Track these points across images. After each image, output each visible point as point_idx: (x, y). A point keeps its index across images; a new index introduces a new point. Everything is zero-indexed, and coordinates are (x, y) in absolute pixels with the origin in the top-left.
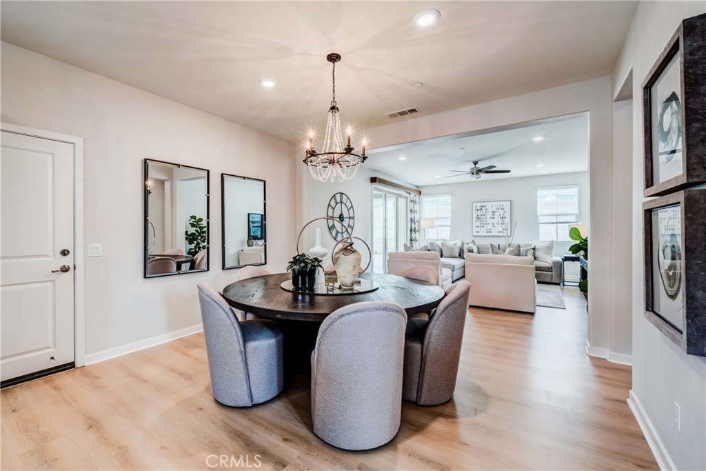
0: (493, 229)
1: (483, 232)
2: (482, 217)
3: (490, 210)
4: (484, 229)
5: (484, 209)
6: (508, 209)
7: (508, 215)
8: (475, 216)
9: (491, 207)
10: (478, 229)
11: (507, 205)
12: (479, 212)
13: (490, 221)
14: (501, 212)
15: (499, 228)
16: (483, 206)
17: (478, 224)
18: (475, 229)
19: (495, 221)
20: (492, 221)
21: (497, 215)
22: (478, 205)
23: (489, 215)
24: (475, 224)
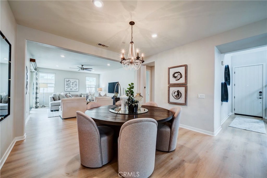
0: (73, 89)
1: (69, 90)
2: (69, 84)
3: (72, 82)
4: (69, 89)
5: (69, 81)
6: (78, 82)
7: (78, 84)
8: (66, 84)
9: (72, 81)
10: (67, 89)
11: (77, 81)
12: (67, 82)
13: (71, 86)
14: (76, 83)
15: (75, 88)
16: (69, 80)
17: (67, 87)
18: (66, 89)
19: (73, 86)
20: (72, 86)
21: (74, 84)
22: (67, 80)
23: (71, 84)
24: (66, 87)
